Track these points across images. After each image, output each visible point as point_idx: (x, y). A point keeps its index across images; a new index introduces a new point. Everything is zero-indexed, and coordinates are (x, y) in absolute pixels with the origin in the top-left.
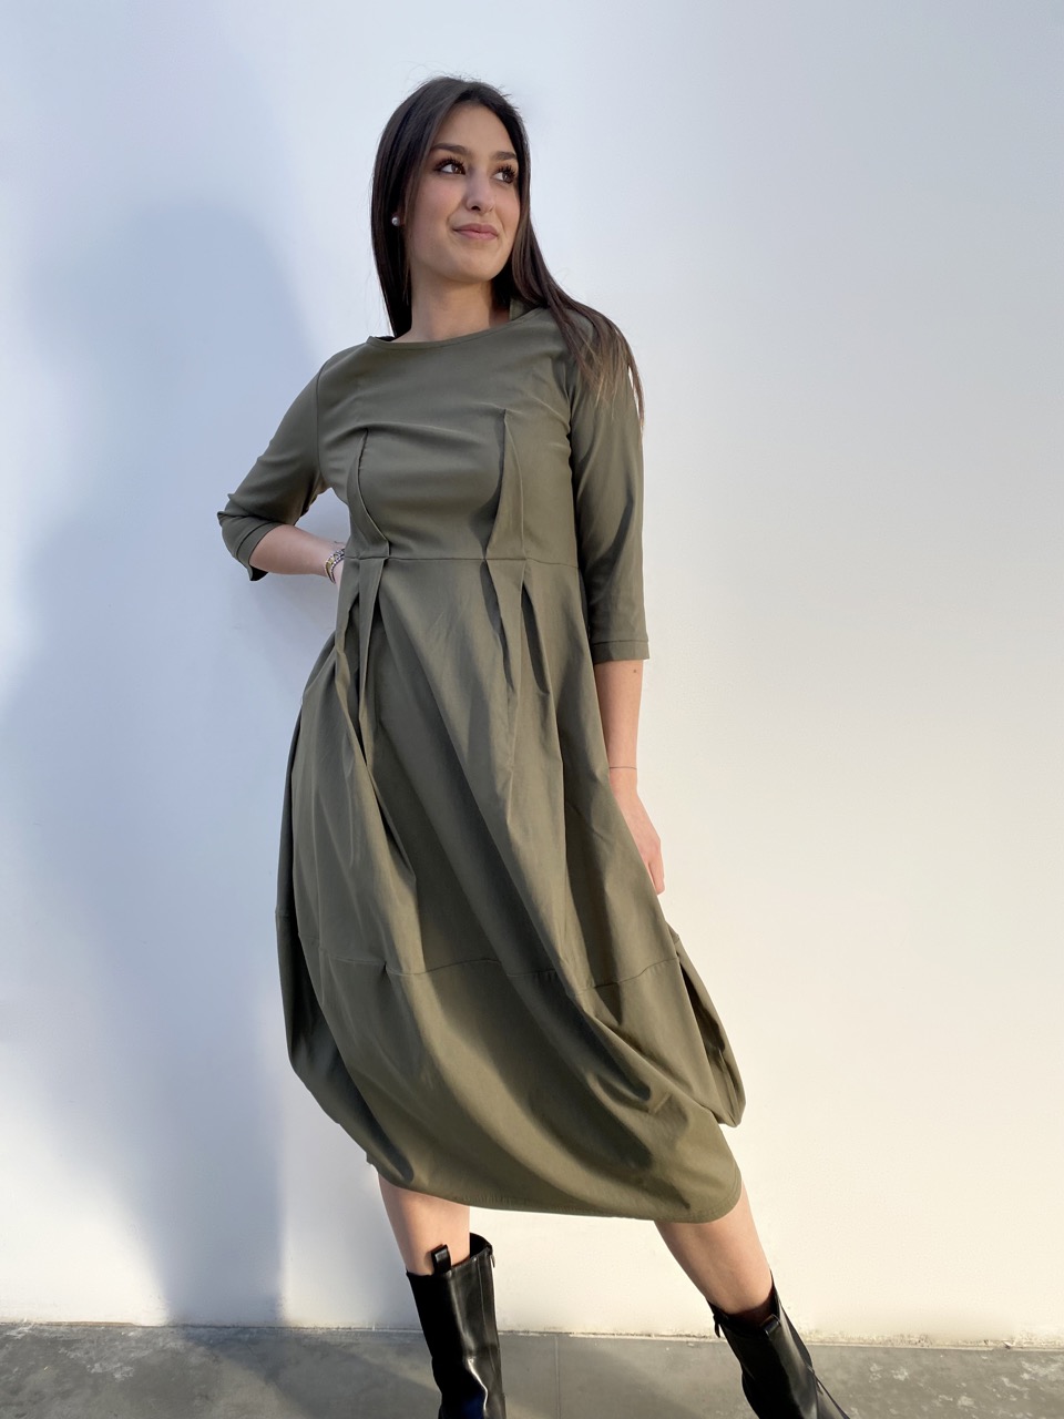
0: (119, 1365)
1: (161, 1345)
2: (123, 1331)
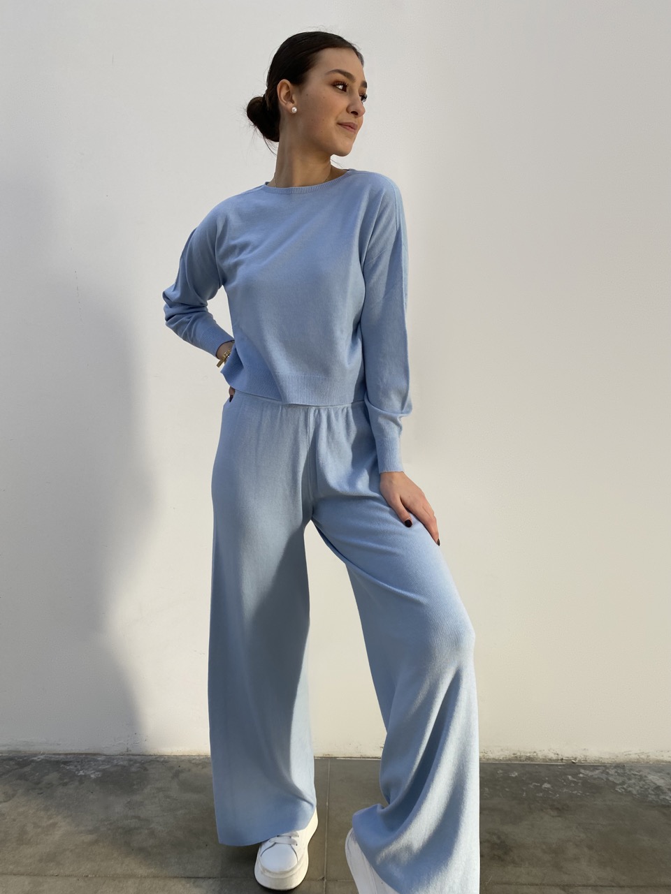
0: (93, 772)
1: (116, 763)
2: (95, 757)
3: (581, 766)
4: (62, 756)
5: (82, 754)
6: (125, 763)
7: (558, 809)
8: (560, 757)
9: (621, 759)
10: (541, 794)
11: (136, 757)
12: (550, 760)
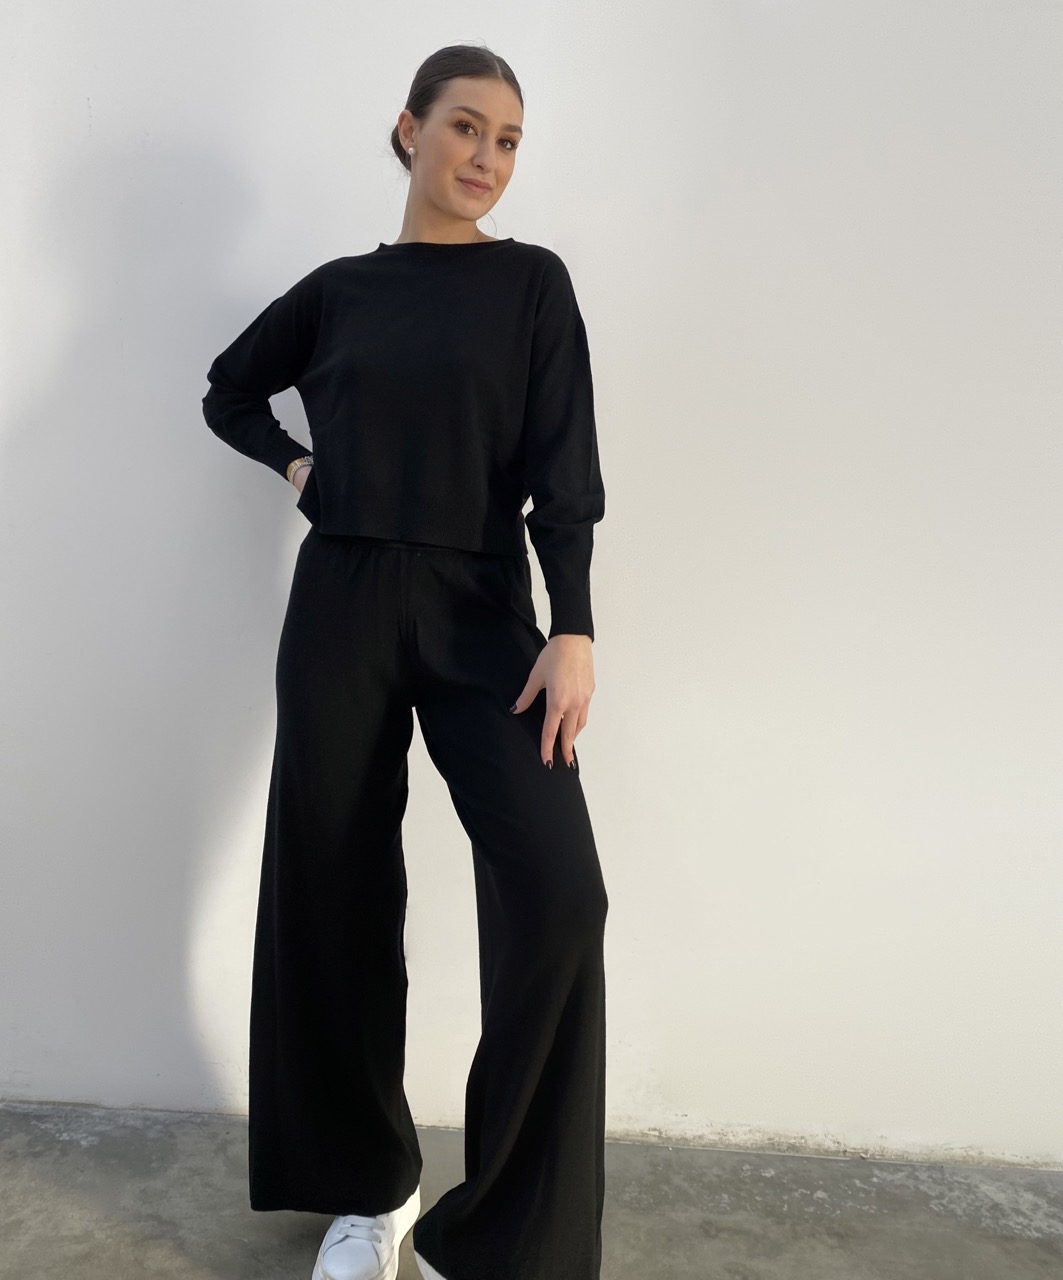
0: (84, 1135)
1: (122, 1121)
2: (89, 1111)
3: (874, 1164)
4: (34, 1106)
5: (66, 1104)
6: (139, 1123)
7: (839, 1236)
8: (842, 1148)
9: (939, 1156)
10: (812, 1209)
11: (155, 1114)
12: (826, 1151)
